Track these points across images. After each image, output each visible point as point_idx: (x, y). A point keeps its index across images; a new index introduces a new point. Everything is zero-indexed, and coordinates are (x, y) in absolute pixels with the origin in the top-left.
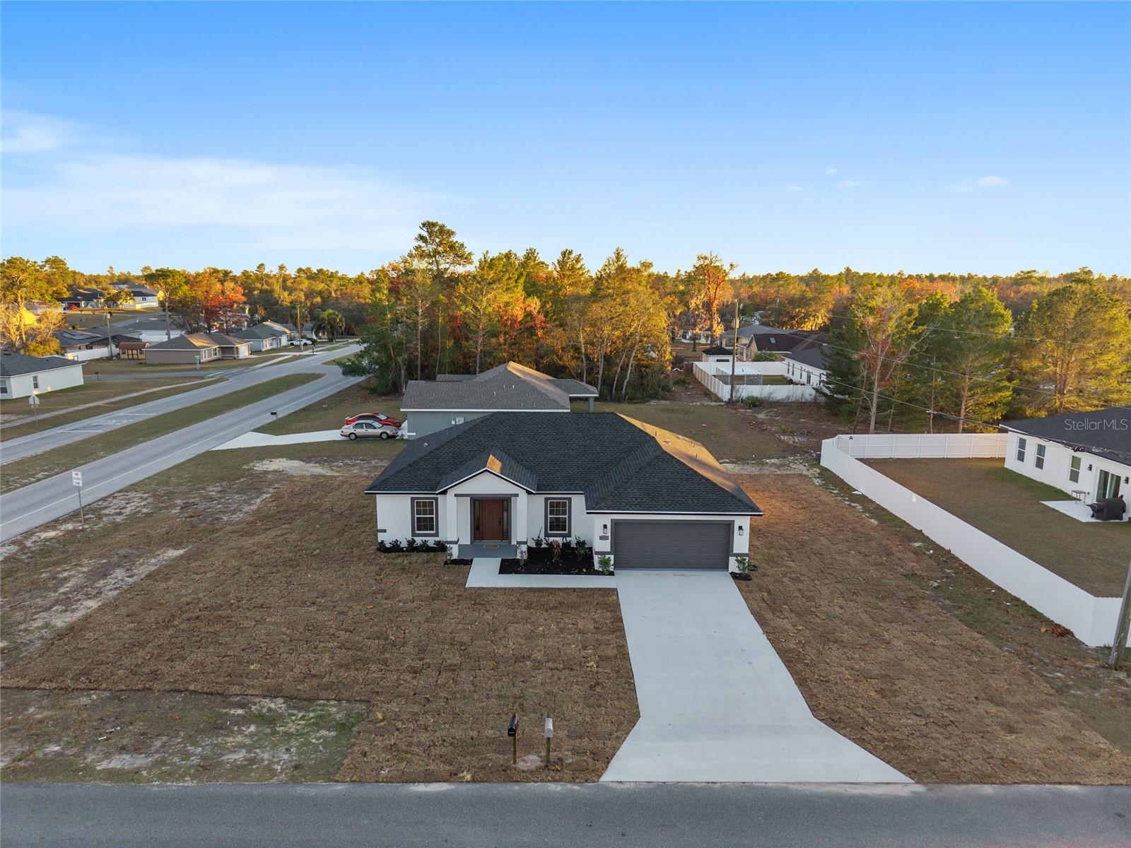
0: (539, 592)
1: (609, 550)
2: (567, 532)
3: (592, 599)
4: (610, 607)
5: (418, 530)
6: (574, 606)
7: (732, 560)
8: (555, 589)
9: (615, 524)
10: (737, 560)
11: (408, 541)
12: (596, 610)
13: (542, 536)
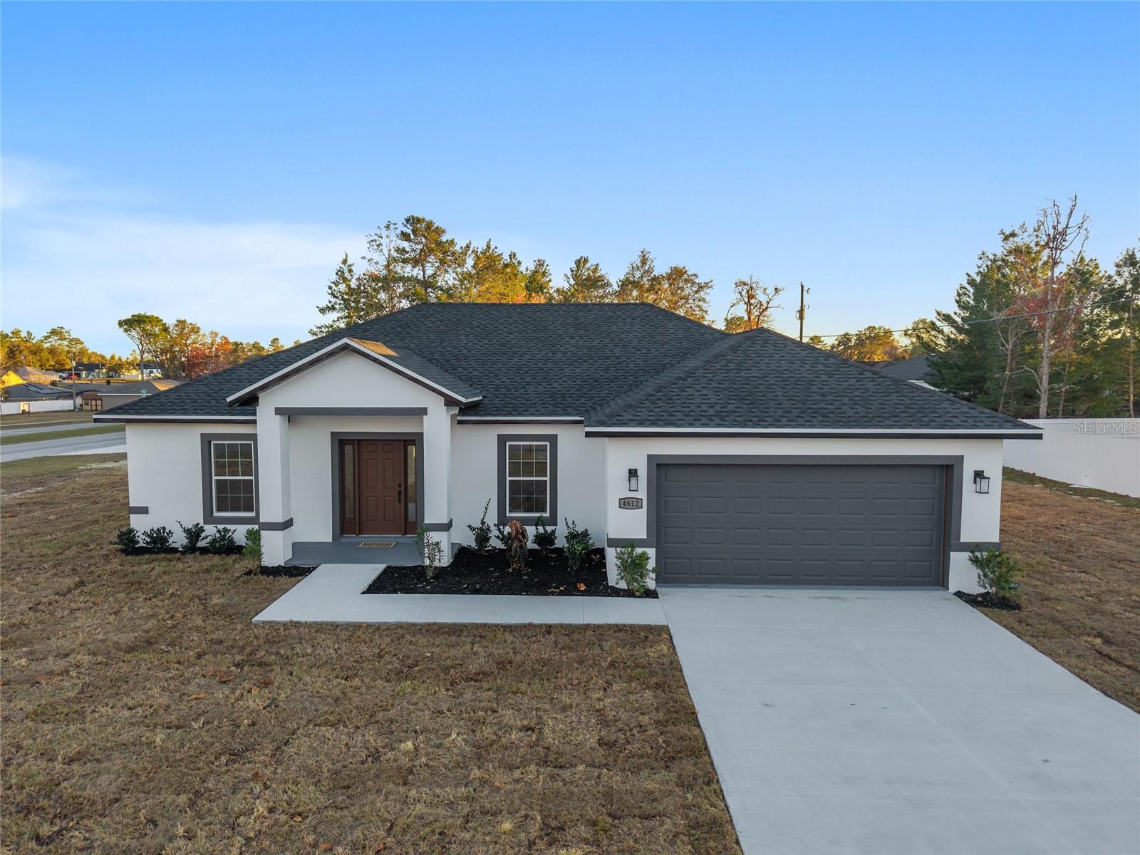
0: (449, 634)
1: (644, 536)
2: (547, 514)
3: (597, 651)
4: (653, 674)
5: (219, 510)
6: (544, 671)
7: (959, 560)
8: (497, 626)
9: (660, 466)
10: (975, 561)
11: (188, 531)
12: (609, 684)
13: (492, 519)
